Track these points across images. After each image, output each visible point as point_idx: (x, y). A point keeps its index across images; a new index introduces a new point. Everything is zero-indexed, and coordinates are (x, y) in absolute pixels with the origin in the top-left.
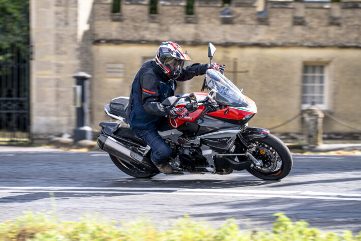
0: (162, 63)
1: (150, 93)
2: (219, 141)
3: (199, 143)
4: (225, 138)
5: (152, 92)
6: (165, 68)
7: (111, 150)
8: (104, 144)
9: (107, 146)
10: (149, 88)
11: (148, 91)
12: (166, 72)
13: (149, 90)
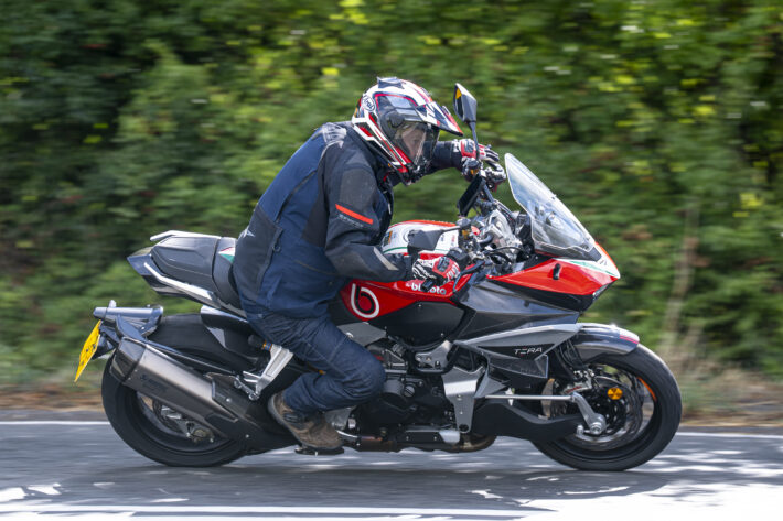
0: (389, 138)
1: (360, 221)
2: (518, 356)
3: (442, 361)
4: (536, 347)
5: (364, 219)
6: (393, 153)
7: (155, 383)
8: (135, 364)
9: (144, 370)
10: (359, 207)
11: (354, 215)
12: (398, 163)
13: (360, 213)
